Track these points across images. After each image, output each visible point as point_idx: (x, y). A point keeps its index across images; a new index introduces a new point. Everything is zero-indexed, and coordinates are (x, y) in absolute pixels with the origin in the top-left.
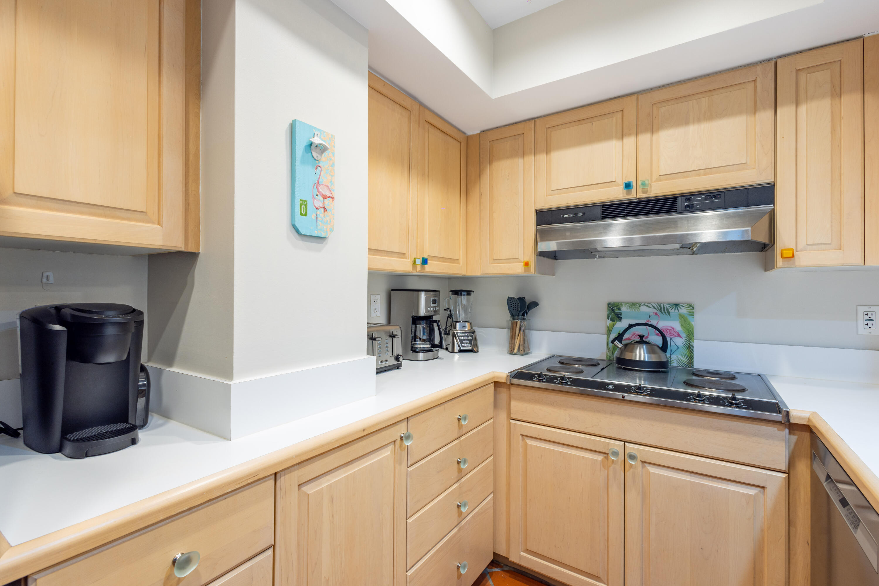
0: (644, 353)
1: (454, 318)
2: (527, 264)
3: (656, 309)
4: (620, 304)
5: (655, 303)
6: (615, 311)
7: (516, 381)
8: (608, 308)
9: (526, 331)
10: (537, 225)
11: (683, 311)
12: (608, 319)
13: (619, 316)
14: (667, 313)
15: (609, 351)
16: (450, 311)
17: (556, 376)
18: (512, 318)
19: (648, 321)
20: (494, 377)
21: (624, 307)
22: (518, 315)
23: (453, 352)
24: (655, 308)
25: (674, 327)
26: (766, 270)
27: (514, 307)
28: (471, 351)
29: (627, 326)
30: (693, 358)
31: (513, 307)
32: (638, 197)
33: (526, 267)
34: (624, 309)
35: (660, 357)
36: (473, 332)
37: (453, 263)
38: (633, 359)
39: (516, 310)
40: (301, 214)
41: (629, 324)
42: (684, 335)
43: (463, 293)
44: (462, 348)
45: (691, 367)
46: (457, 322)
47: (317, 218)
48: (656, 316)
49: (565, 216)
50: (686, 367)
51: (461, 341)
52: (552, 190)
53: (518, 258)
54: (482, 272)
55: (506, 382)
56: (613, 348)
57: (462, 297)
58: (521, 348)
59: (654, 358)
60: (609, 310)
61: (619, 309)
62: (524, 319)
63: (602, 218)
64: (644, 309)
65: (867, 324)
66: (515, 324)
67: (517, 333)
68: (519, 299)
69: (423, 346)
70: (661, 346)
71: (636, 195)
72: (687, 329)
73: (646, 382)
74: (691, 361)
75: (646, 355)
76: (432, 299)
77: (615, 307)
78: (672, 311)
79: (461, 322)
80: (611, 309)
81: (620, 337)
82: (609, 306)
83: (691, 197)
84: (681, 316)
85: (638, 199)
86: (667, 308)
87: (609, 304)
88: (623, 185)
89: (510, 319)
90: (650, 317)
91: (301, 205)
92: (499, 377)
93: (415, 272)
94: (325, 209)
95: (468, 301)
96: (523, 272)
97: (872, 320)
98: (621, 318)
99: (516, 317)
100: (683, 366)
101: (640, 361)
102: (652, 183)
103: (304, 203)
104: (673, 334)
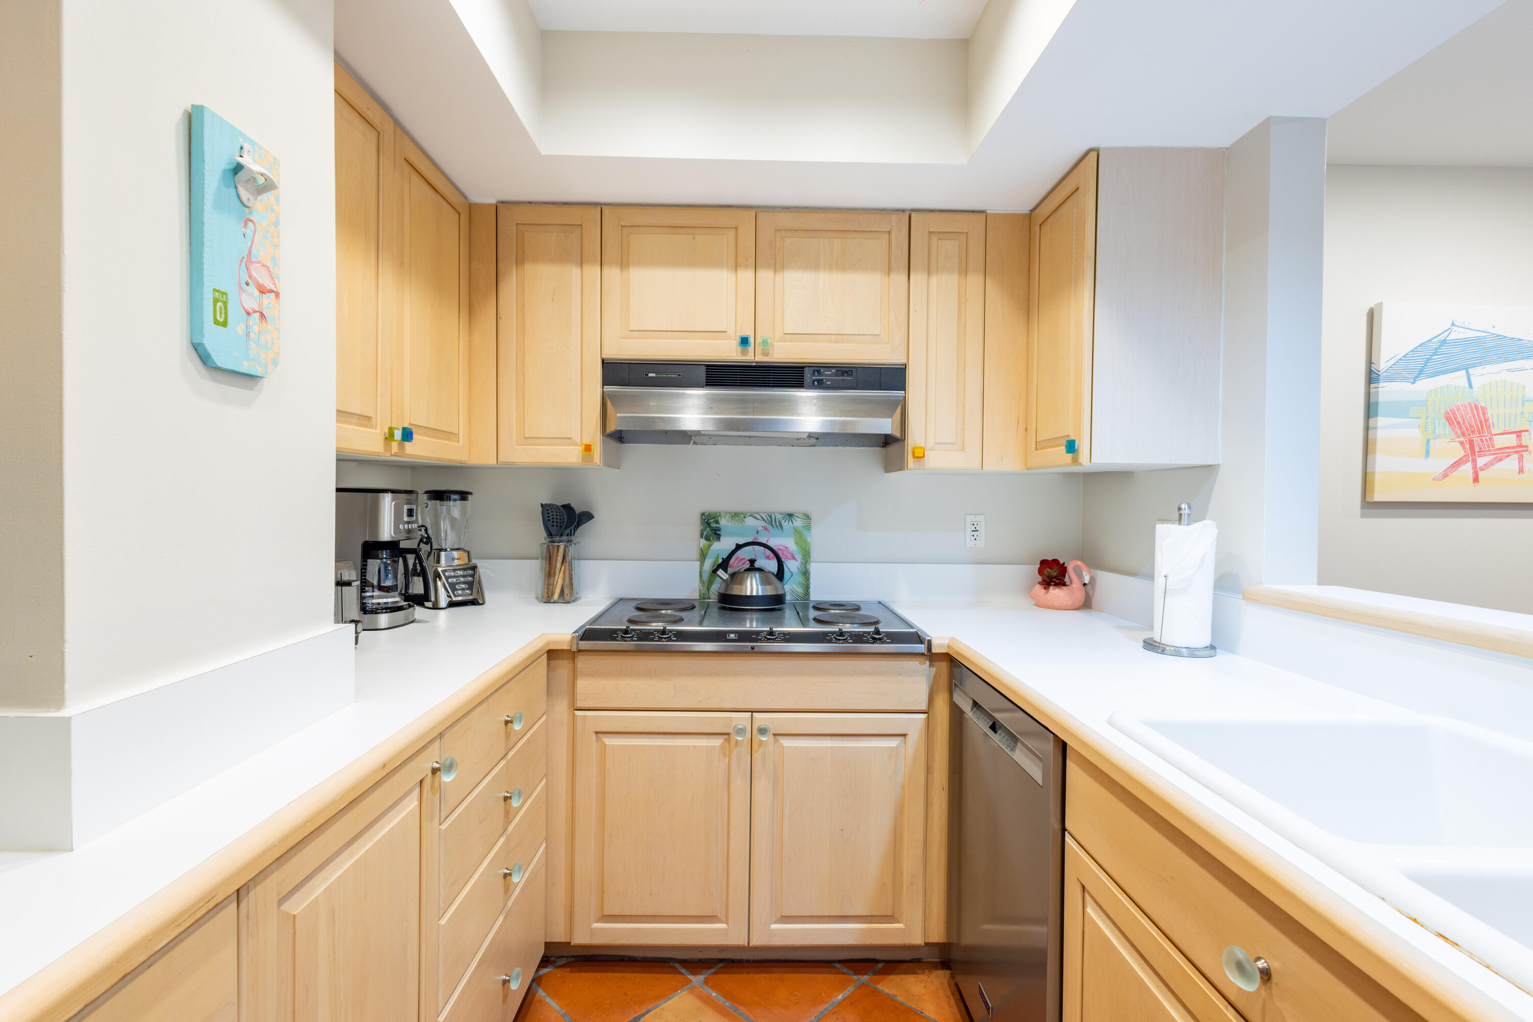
0: (757, 585)
1: (434, 544)
2: (588, 448)
3: (766, 522)
4: (718, 514)
5: (764, 513)
6: (712, 525)
7: (585, 645)
8: (701, 521)
9: (576, 563)
10: (603, 386)
11: (798, 523)
12: (702, 537)
13: (717, 532)
14: (779, 528)
15: (703, 586)
16: (426, 530)
17: (651, 630)
18: (548, 540)
19: (755, 539)
20: (548, 643)
21: (723, 519)
22: (561, 535)
23: (436, 607)
24: (764, 520)
25: (787, 545)
26: (886, 472)
27: (553, 522)
28: (474, 602)
29: (734, 547)
30: (810, 587)
31: (551, 520)
32: (757, 360)
33: (585, 453)
34: (724, 522)
35: (776, 589)
36: (474, 568)
37: (448, 439)
38: (743, 594)
39: (557, 526)
40: (216, 322)
41: (737, 544)
42: (799, 557)
43: (453, 497)
44: (455, 599)
45: (807, 600)
46: (441, 550)
47: (248, 334)
48: (767, 532)
49: (650, 375)
50: (802, 600)
51: (453, 586)
52: (630, 331)
53: (570, 438)
54: (501, 459)
55: (569, 648)
56: (709, 581)
57: (451, 503)
58: (567, 591)
59: (770, 591)
60: (702, 524)
61: (717, 522)
62: (571, 541)
63: (706, 385)
64: (750, 521)
65: (973, 536)
66: (556, 550)
67: (559, 565)
68: (563, 506)
69: (385, 600)
70: (776, 574)
71: (754, 356)
72: (803, 549)
73: (760, 624)
74: (807, 591)
75: (760, 587)
76: (406, 507)
77: (712, 519)
78: (785, 524)
79: (448, 550)
80: (706, 522)
81: (724, 564)
82: (703, 517)
83: (820, 370)
84: (796, 531)
85: (756, 362)
86: (779, 519)
87: (703, 514)
88: (739, 340)
89: (544, 542)
90: (757, 533)
91: (216, 301)
92: (556, 642)
93: (388, 454)
94: (262, 315)
95: (464, 512)
96: (580, 460)
97: (977, 531)
98: (719, 535)
99: (558, 538)
100: (798, 600)
101: (751, 597)
102: (774, 342)
103: (221, 298)
104: (786, 556)
